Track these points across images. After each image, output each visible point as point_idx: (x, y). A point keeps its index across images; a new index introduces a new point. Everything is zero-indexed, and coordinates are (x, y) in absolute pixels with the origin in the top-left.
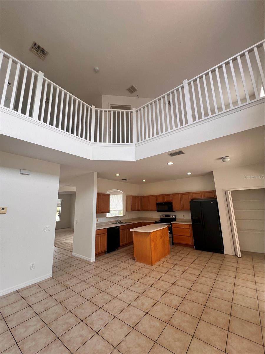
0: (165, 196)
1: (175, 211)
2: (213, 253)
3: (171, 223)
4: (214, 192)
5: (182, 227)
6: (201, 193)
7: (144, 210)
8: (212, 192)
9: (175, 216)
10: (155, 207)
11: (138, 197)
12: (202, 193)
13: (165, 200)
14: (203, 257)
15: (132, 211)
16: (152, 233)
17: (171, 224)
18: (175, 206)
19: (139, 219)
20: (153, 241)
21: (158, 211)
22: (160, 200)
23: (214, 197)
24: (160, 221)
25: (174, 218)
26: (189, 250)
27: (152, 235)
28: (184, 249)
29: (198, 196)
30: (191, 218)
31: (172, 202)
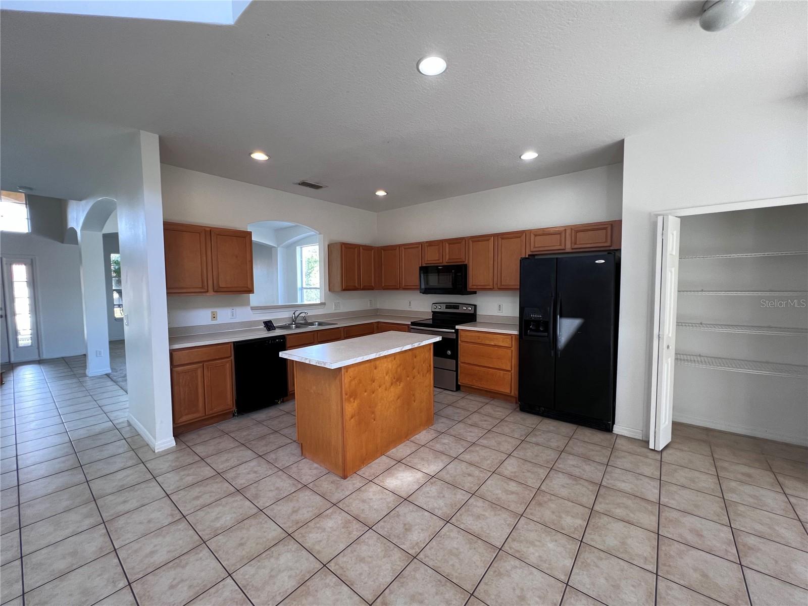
0: (447, 245)
1: (475, 293)
3: (457, 327)
4: (614, 228)
5: (487, 342)
6: (565, 230)
8: (605, 229)
9: (475, 306)
10: (414, 276)
12: (568, 232)
13: (446, 259)
16: (350, 370)
17: (457, 331)
18: (475, 277)
20: (353, 395)
21: (427, 291)
22: (432, 258)
23: (608, 244)
24: (430, 322)
25: (472, 312)
29: (552, 245)
30: (518, 315)
31: (466, 263)
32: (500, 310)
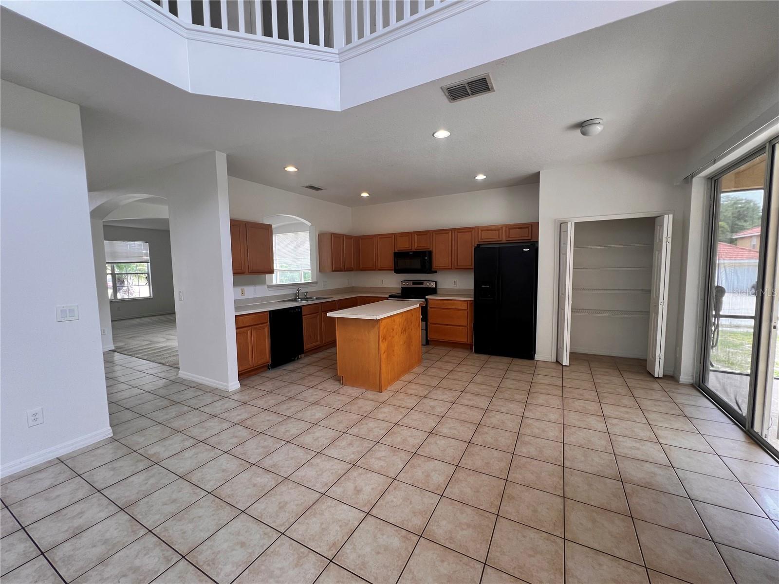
0: (416, 236)
1: (435, 272)
2: (512, 359)
3: (427, 297)
4: (533, 227)
5: (450, 307)
6: (502, 227)
7: (362, 270)
8: (528, 227)
9: (436, 282)
10: (389, 261)
11: (349, 237)
12: (504, 229)
13: (416, 246)
14: (491, 368)
15: (333, 271)
16: (384, 321)
17: (426, 300)
18: (438, 260)
19: (352, 289)
20: (385, 338)
21: (398, 271)
22: (404, 245)
23: (530, 238)
24: (400, 295)
25: (434, 286)
26: (461, 354)
27: (382, 325)
28: (452, 353)
29: (493, 237)
30: (473, 287)
31: (431, 249)
32: (455, 284)
